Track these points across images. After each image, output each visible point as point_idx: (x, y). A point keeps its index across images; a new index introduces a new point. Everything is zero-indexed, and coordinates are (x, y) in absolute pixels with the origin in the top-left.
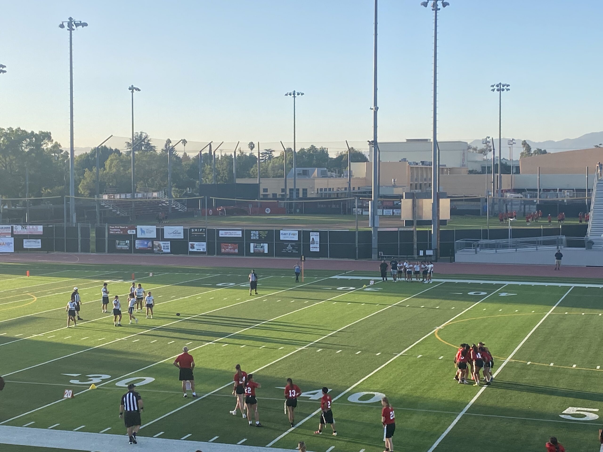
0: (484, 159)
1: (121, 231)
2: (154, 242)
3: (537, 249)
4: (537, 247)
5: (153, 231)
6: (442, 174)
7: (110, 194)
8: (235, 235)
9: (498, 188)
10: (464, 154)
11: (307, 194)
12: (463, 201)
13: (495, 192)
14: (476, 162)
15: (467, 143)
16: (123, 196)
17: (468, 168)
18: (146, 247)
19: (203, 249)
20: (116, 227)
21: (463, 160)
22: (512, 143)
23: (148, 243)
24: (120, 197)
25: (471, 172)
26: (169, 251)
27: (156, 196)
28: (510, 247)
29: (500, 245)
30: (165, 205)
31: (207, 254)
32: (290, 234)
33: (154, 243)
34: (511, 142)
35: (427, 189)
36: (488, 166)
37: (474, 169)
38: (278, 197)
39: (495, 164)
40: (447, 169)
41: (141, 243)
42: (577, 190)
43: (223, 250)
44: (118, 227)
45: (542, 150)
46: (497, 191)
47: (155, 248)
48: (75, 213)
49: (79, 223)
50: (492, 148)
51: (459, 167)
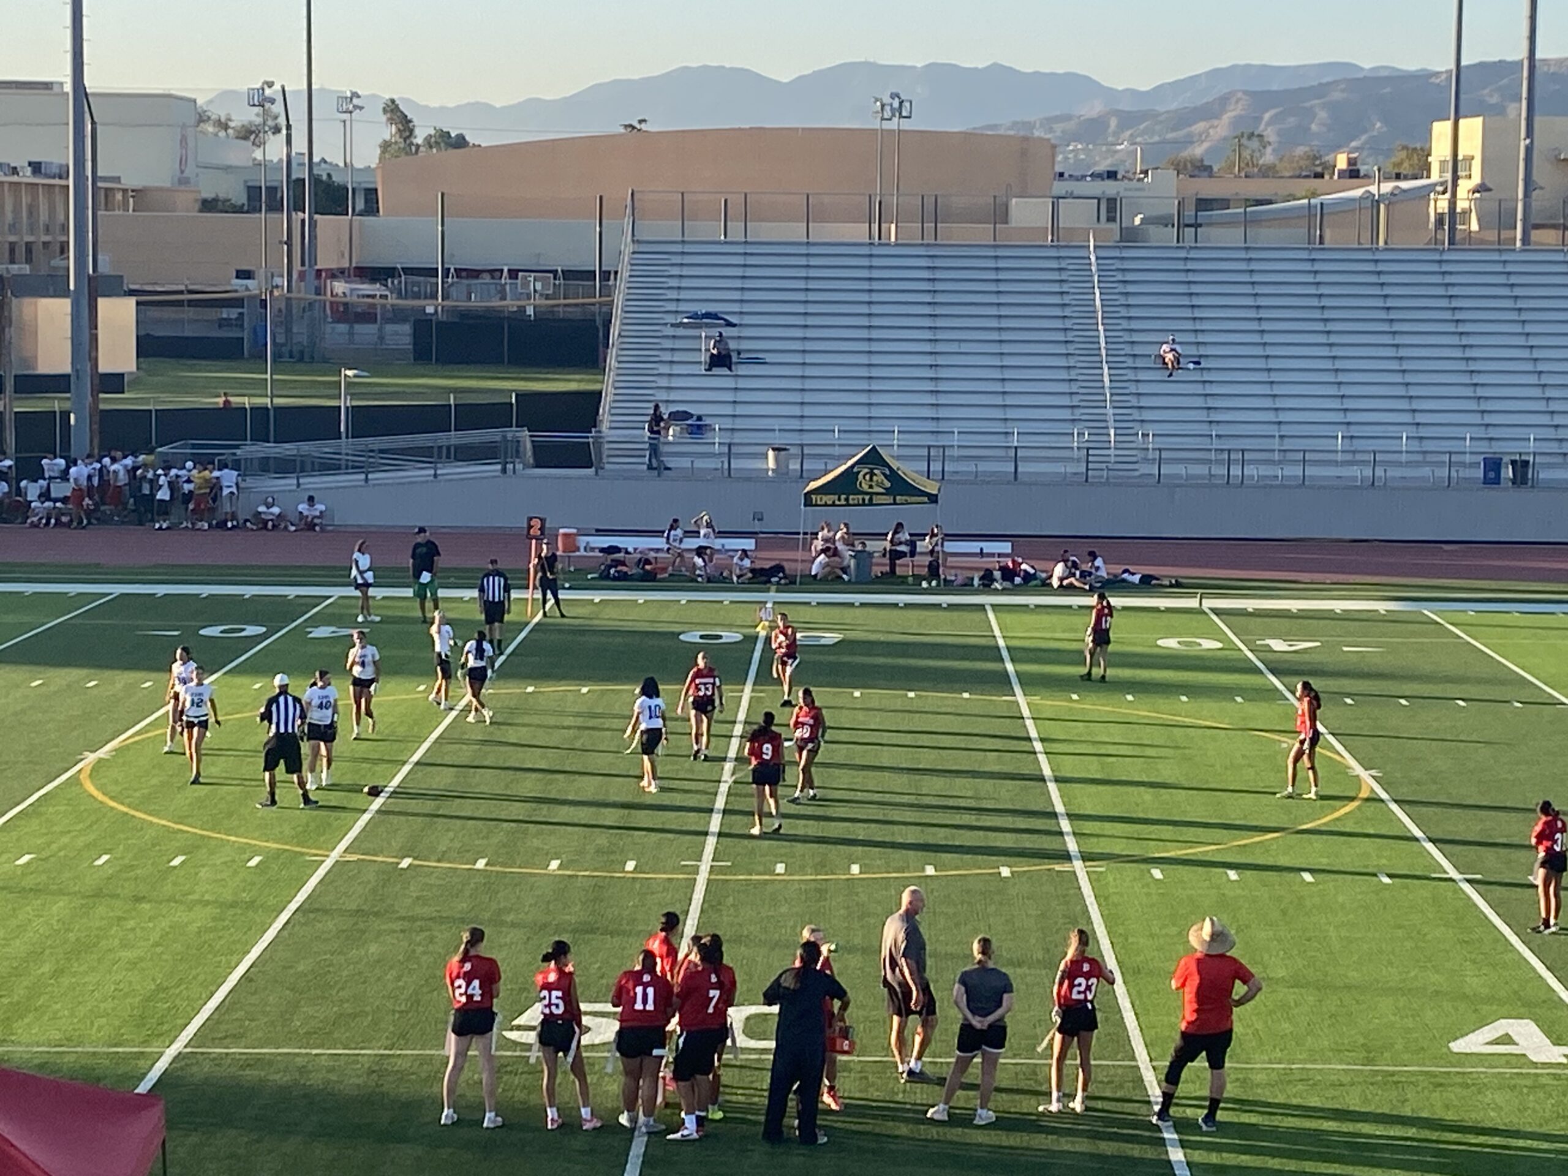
0: (255, 159)
3: (435, 476)
4: (436, 470)
6: (106, 210)
9: (303, 264)
10: (184, 140)
12: (183, 306)
13: (295, 276)
14: (227, 169)
15: (195, 101)
17: (199, 192)
21: (183, 161)
22: (351, 107)
25: (209, 205)
28: (347, 468)
29: (313, 463)
34: (350, 104)
35: (53, 263)
36: (268, 184)
37: (222, 196)
39: (294, 177)
40: (125, 191)
42: (568, 274)
45: (453, 135)
46: (302, 276)
50: (282, 121)
51: (168, 185)
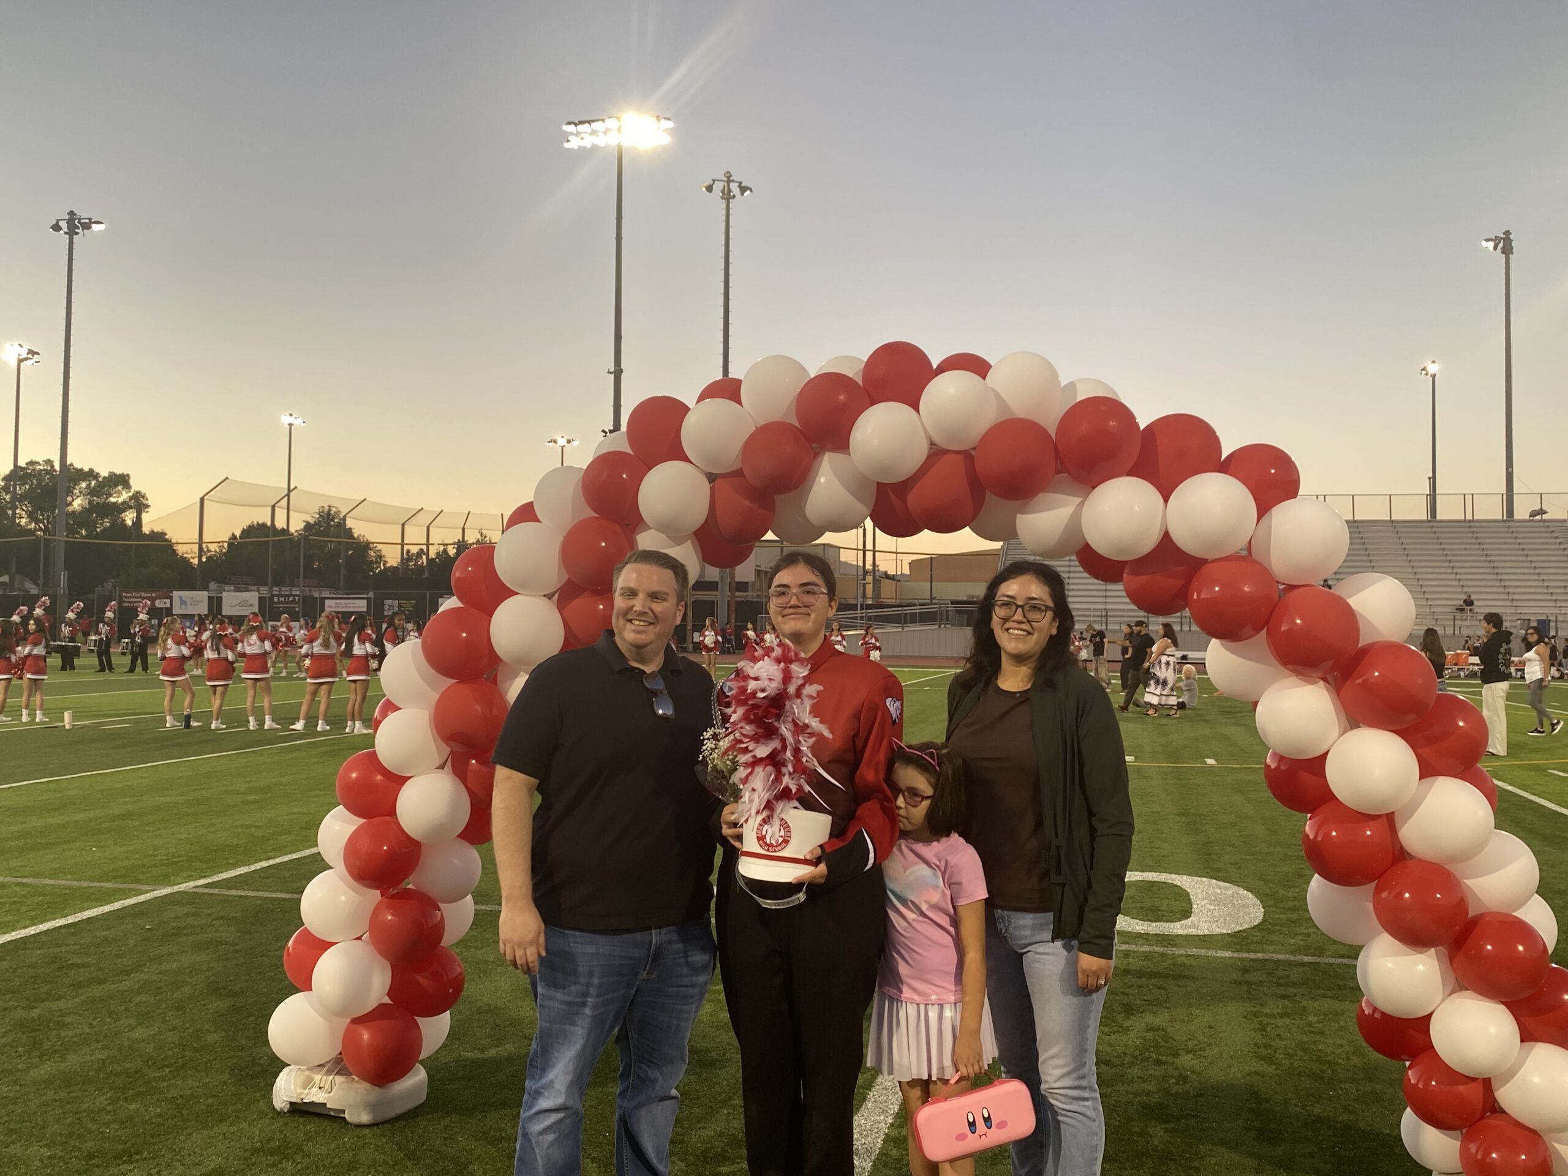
5: (202, 601)
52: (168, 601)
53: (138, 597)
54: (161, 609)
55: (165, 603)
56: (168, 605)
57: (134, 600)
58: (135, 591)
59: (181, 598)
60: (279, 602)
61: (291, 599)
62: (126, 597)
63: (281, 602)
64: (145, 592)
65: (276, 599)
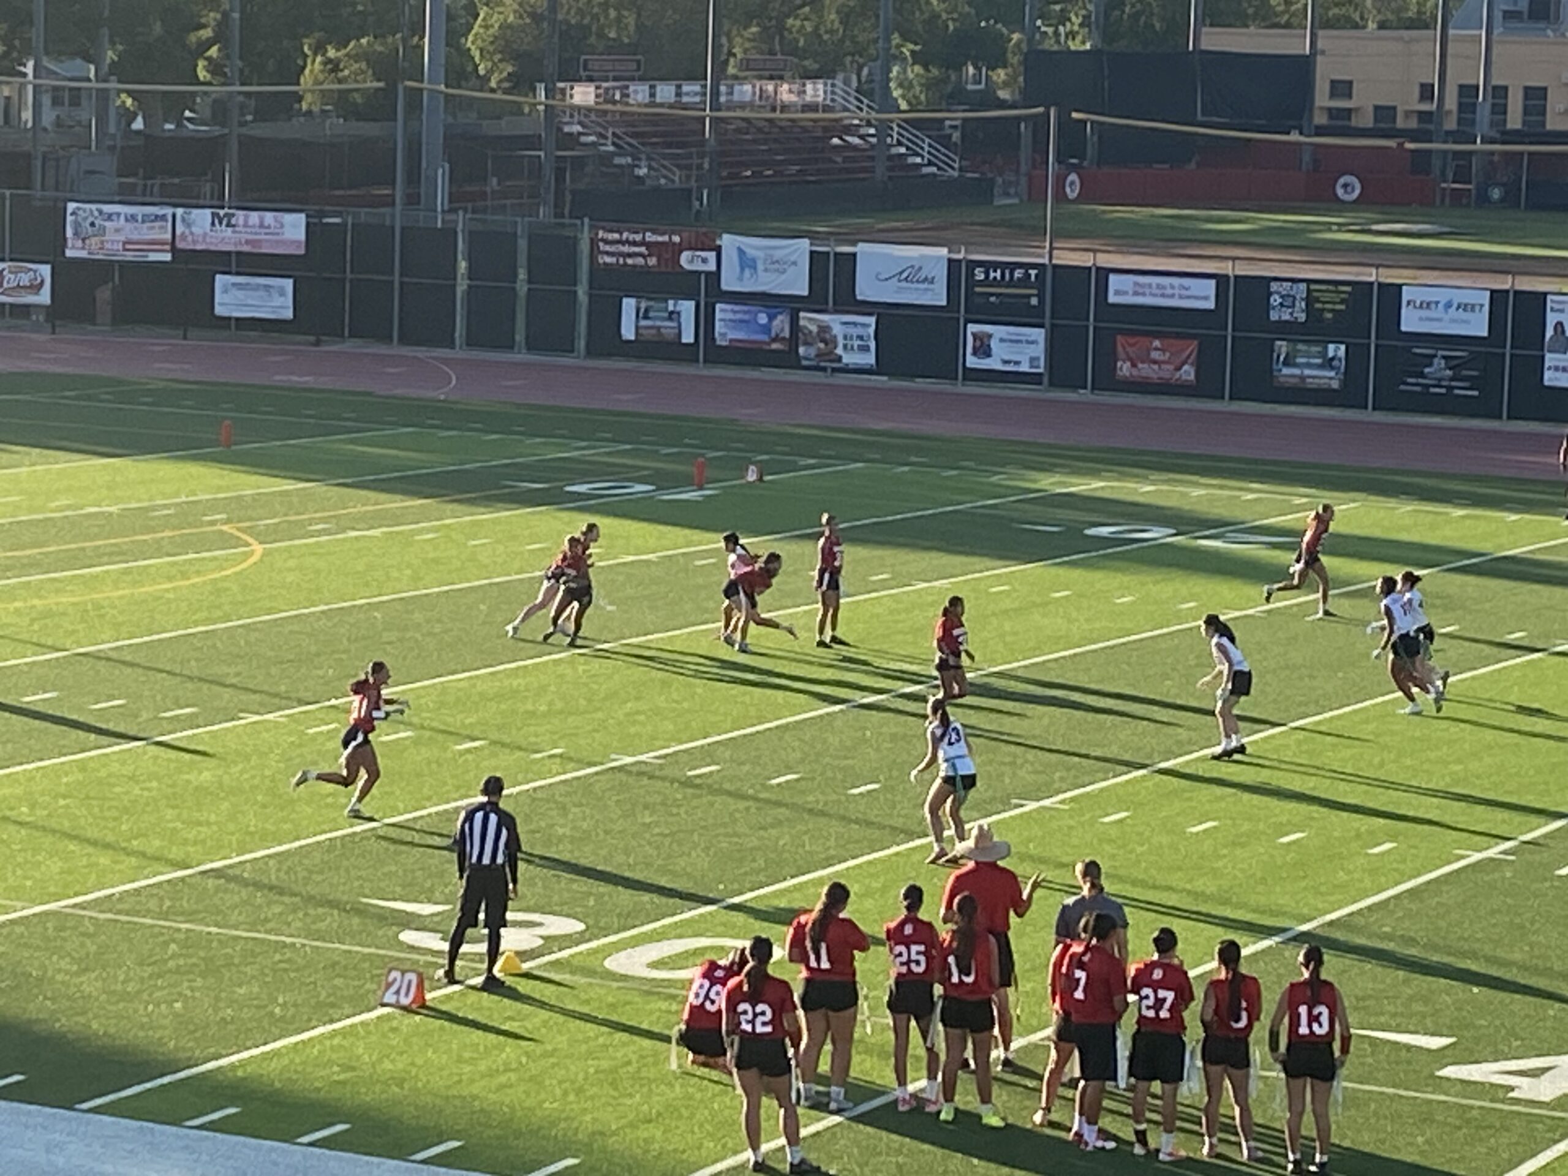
1: (650, 255)
2: (802, 314)
5: (795, 264)
7: (607, 80)
8: (1181, 297)
11: (1543, 113)
16: (665, 92)
18: (765, 338)
19: (1033, 360)
20: (625, 235)
23: (771, 318)
24: (653, 95)
26: (870, 359)
27: (820, 99)
30: (855, 140)
31: (1046, 380)
32: (1448, 305)
33: (802, 323)
38: (1400, 123)
41: (739, 316)
43: (1124, 369)
44: (638, 237)
47: (806, 344)
48: (447, 166)
49: (461, 213)
52: (712, 256)
53: (635, 244)
54: (698, 273)
55: (705, 261)
56: (712, 267)
57: (626, 249)
58: (629, 230)
59: (741, 252)
60: (986, 282)
61: (1018, 274)
62: (606, 242)
63: (995, 283)
64: (654, 232)
65: (980, 276)
